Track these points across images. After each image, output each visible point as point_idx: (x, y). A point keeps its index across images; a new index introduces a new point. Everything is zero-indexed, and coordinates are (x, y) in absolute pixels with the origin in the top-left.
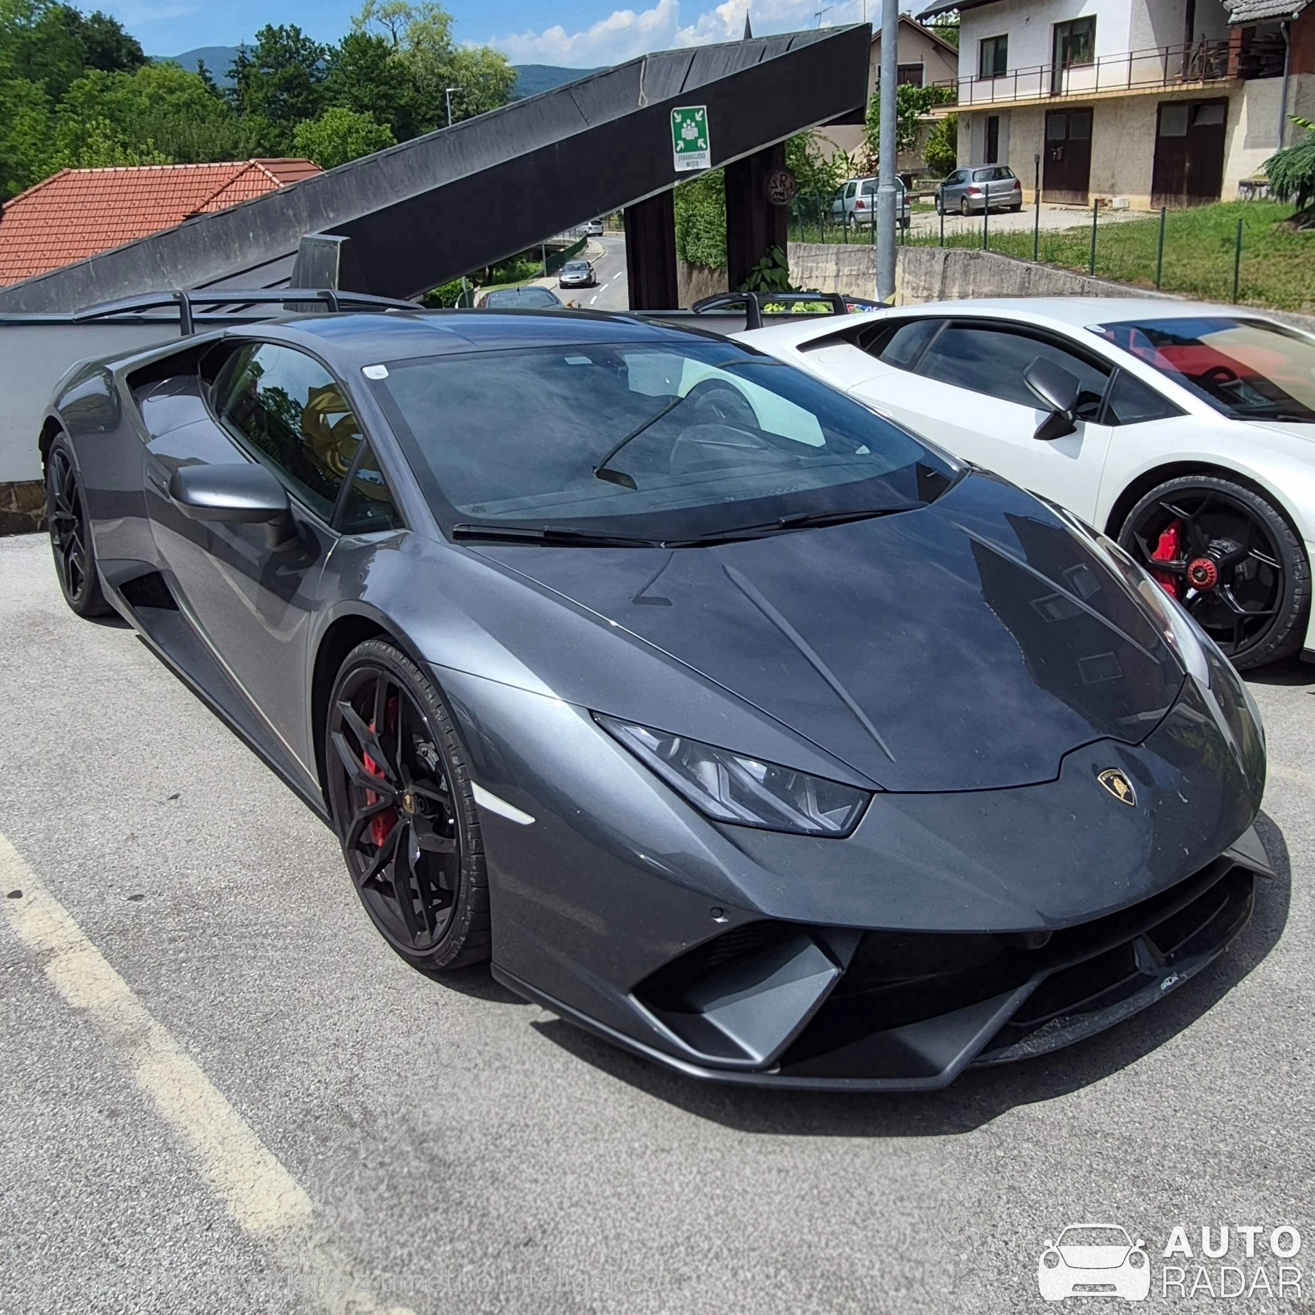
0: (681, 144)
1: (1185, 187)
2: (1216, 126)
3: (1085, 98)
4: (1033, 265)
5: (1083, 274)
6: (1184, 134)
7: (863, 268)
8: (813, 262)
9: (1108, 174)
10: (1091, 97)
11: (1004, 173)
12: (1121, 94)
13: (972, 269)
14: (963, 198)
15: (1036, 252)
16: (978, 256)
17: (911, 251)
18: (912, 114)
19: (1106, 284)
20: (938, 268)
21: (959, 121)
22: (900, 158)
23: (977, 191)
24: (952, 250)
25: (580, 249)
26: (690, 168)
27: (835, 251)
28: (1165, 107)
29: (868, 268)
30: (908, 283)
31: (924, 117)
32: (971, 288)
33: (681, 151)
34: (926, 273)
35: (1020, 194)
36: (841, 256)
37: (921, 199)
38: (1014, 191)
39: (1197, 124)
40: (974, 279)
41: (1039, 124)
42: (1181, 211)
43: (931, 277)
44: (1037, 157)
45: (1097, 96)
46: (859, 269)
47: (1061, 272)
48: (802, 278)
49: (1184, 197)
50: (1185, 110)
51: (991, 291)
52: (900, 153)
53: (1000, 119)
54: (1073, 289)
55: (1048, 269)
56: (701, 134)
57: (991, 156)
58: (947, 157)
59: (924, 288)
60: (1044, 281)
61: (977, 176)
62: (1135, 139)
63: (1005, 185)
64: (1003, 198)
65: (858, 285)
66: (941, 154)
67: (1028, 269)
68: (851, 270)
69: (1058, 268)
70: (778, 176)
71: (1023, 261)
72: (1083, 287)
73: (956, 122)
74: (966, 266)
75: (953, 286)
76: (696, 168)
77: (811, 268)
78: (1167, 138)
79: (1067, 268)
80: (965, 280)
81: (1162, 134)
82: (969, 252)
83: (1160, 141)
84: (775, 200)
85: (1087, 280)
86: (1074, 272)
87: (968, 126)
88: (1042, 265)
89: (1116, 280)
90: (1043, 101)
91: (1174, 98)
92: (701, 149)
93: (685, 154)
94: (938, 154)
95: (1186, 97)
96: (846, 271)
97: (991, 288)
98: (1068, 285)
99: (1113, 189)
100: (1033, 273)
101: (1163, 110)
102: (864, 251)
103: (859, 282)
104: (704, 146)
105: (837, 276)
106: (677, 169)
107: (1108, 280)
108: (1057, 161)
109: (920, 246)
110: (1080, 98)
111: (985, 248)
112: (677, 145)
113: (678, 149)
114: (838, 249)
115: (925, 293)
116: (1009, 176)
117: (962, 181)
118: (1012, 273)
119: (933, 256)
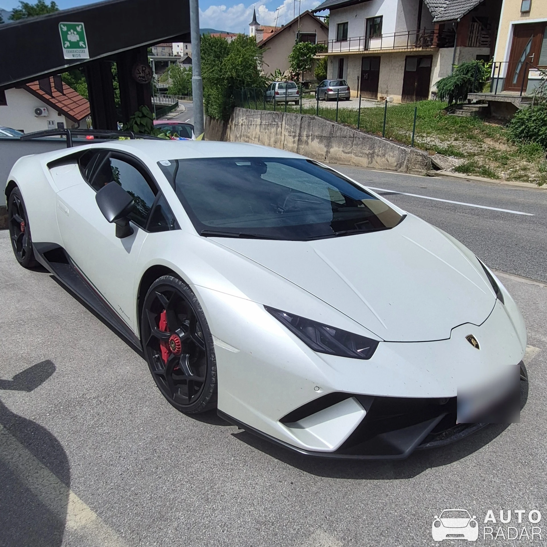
0: (68, 44)
1: (415, 93)
2: (428, 67)
3: (376, 52)
4: (335, 124)
5: (355, 129)
6: (415, 70)
7: (270, 122)
8: (252, 118)
9: (386, 87)
10: (379, 52)
11: (343, 83)
12: (390, 51)
13: (311, 123)
14: (326, 93)
15: (337, 118)
16: (314, 118)
17: (289, 115)
18: (310, 56)
19: (363, 134)
20: (299, 123)
21: (329, 60)
22: (304, 75)
23: (331, 90)
24: (304, 116)
25: (175, 107)
26: (75, 58)
27: (260, 113)
28: (409, 58)
29: (272, 122)
30: (287, 129)
31: (315, 57)
32: (311, 133)
33: (68, 47)
34: (294, 125)
35: (349, 93)
36: (262, 115)
37: (311, 93)
38: (347, 91)
39: (421, 66)
40: (312, 129)
41: (359, 63)
42: (413, 104)
43: (296, 127)
44: (358, 77)
45: (381, 51)
46: (269, 122)
47: (346, 128)
48: (248, 125)
49: (414, 97)
50: (416, 60)
51: (318, 134)
52: (305, 72)
53: (344, 60)
54: (350, 135)
55: (341, 126)
56: (82, 39)
57: (341, 76)
58: (324, 75)
59: (293, 132)
60: (339, 131)
61: (331, 84)
62: (397, 71)
63: (343, 89)
64: (342, 94)
65: (268, 129)
66: (321, 74)
67: (333, 125)
68: (266, 122)
69: (345, 126)
70: (140, 67)
71: (331, 122)
72: (354, 135)
73: (327, 60)
74: (309, 123)
75: (304, 132)
76: (79, 58)
77: (251, 120)
78: (409, 72)
79: (349, 126)
80: (308, 129)
81: (407, 70)
82: (311, 116)
83: (406, 73)
84: (139, 80)
85: (356, 131)
86: (351, 128)
87: (332, 62)
88: (339, 124)
89: (368, 132)
90: (360, 53)
91: (412, 54)
92: (82, 47)
93: (71, 50)
94: (320, 74)
95: (416, 54)
96: (264, 122)
97: (318, 133)
98: (348, 133)
99: (387, 92)
100: (335, 127)
101: (408, 59)
102: (271, 114)
103: (269, 128)
104: (84, 46)
105: (261, 125)
106: (66, 58)
107: (365, 132)
108: (366, 79)
109: (293, 113)
110: (374, 52)
111: (317, 115)
112: (64, 44)
113: (66, 46)
114: (261, 112)
115: (293, 134)
116: (345, 85)
117: (326, 86)
118: (327, 127)
119: (297, 117)
